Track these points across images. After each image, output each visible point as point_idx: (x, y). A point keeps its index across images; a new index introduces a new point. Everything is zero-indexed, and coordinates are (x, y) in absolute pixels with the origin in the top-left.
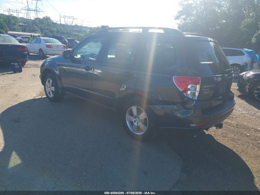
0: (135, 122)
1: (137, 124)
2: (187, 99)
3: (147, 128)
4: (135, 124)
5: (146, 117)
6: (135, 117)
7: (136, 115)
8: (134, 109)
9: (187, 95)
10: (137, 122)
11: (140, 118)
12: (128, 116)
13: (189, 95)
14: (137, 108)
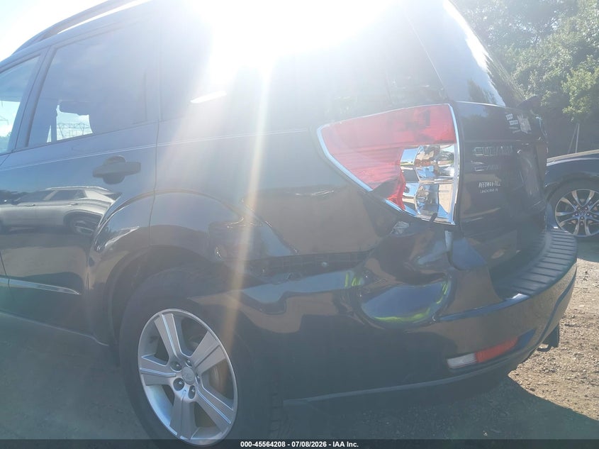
0: (180, 387)
1: (191, 394)
2: (405, 225)
3: (233, 409)
4: (183, 394)
5: (223, 354)
6: (178, 364)
7: (179, 355)
8: (167, 325)
9: (400, 204)
10: (187, 388)
11: (196, 363)
12: (146, 363)
13: (411, 206)
14: (177, 316)
